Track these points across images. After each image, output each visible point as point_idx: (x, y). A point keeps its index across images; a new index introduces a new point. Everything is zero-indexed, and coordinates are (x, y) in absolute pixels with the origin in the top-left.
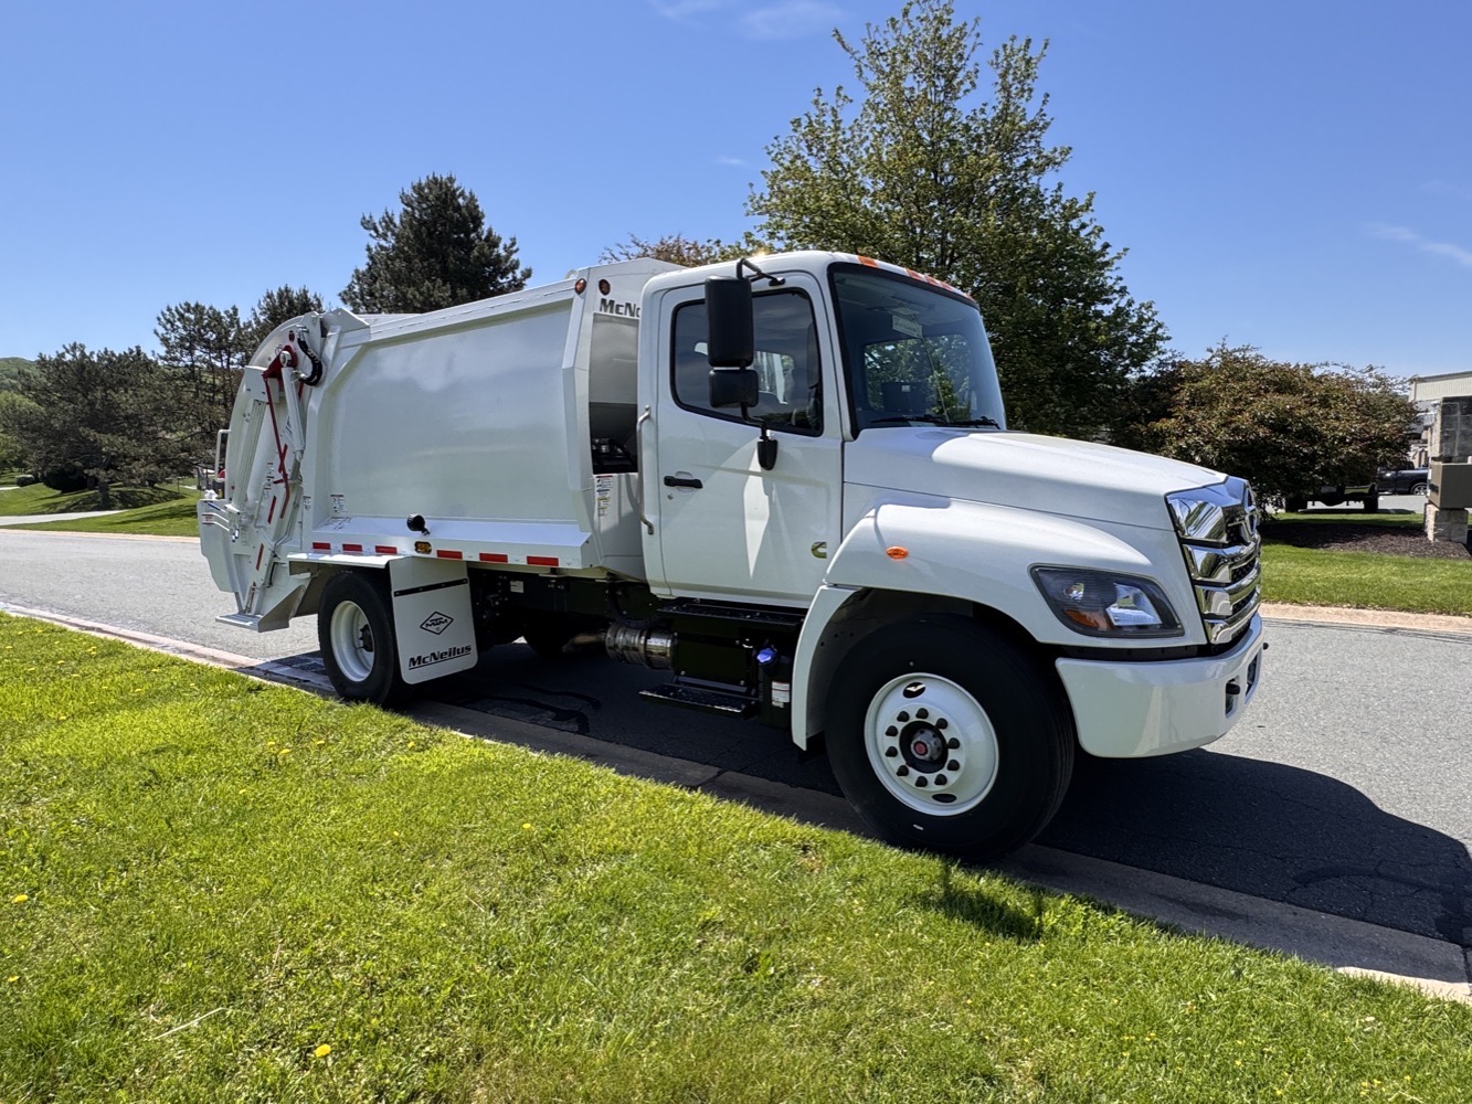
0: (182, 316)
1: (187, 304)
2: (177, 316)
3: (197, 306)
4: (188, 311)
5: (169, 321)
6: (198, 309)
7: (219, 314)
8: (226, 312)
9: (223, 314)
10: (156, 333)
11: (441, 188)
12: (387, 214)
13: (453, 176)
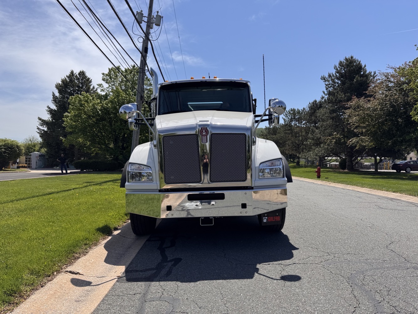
0: (290, 112)
1: (292, 109)
2: (288, 113)
3: (294, 109)
4: (291, 111)
5: (286, 114)
6: (294, 110)
7: (299, 110)
8: (301, 110)
9: (300, 111)
10: (283, 118)
12: (329, 73)
13: (352, 56)
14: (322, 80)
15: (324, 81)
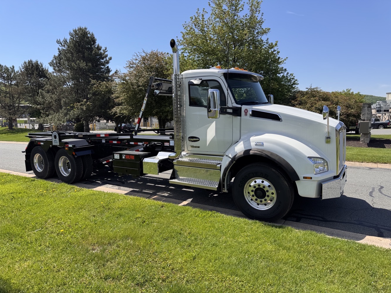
7: (8, 68)
11: (82, 32)
12: (65, 39)
13: (86, 27)
14: (58, 43)
15: (61, 45)
